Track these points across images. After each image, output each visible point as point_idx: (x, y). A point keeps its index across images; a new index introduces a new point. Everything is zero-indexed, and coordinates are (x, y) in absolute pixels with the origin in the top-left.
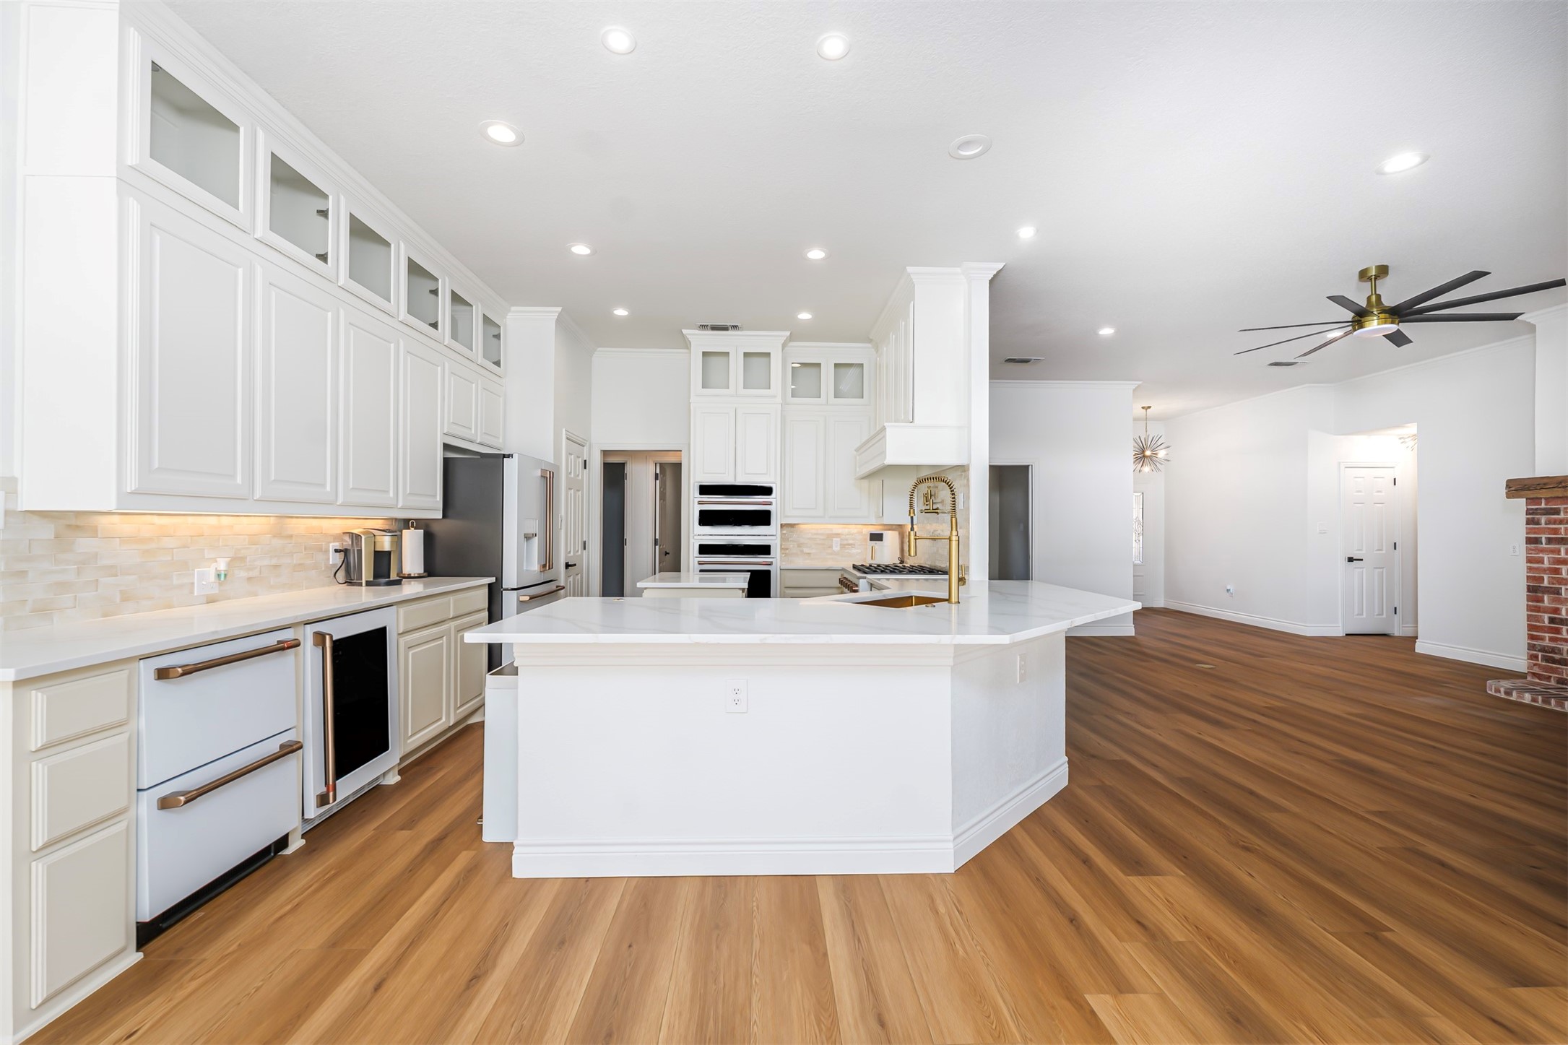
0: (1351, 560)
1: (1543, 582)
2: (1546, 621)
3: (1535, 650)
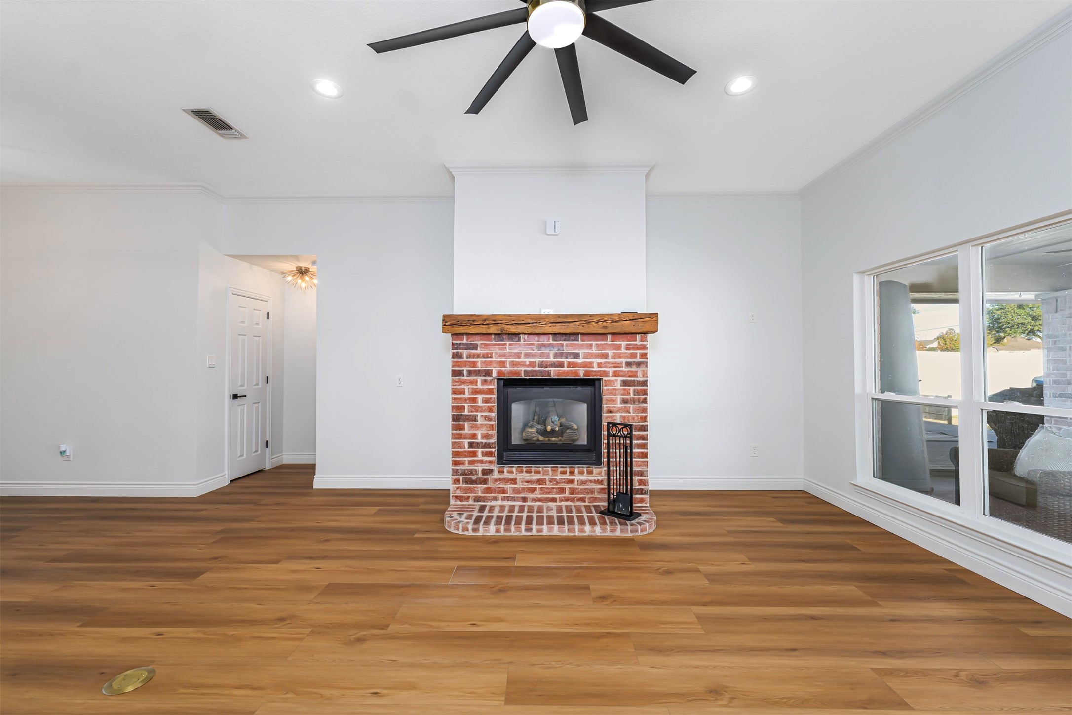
0: (235, 397)
1: (464, 412)
2: (467, 446)
3: (458, 475)
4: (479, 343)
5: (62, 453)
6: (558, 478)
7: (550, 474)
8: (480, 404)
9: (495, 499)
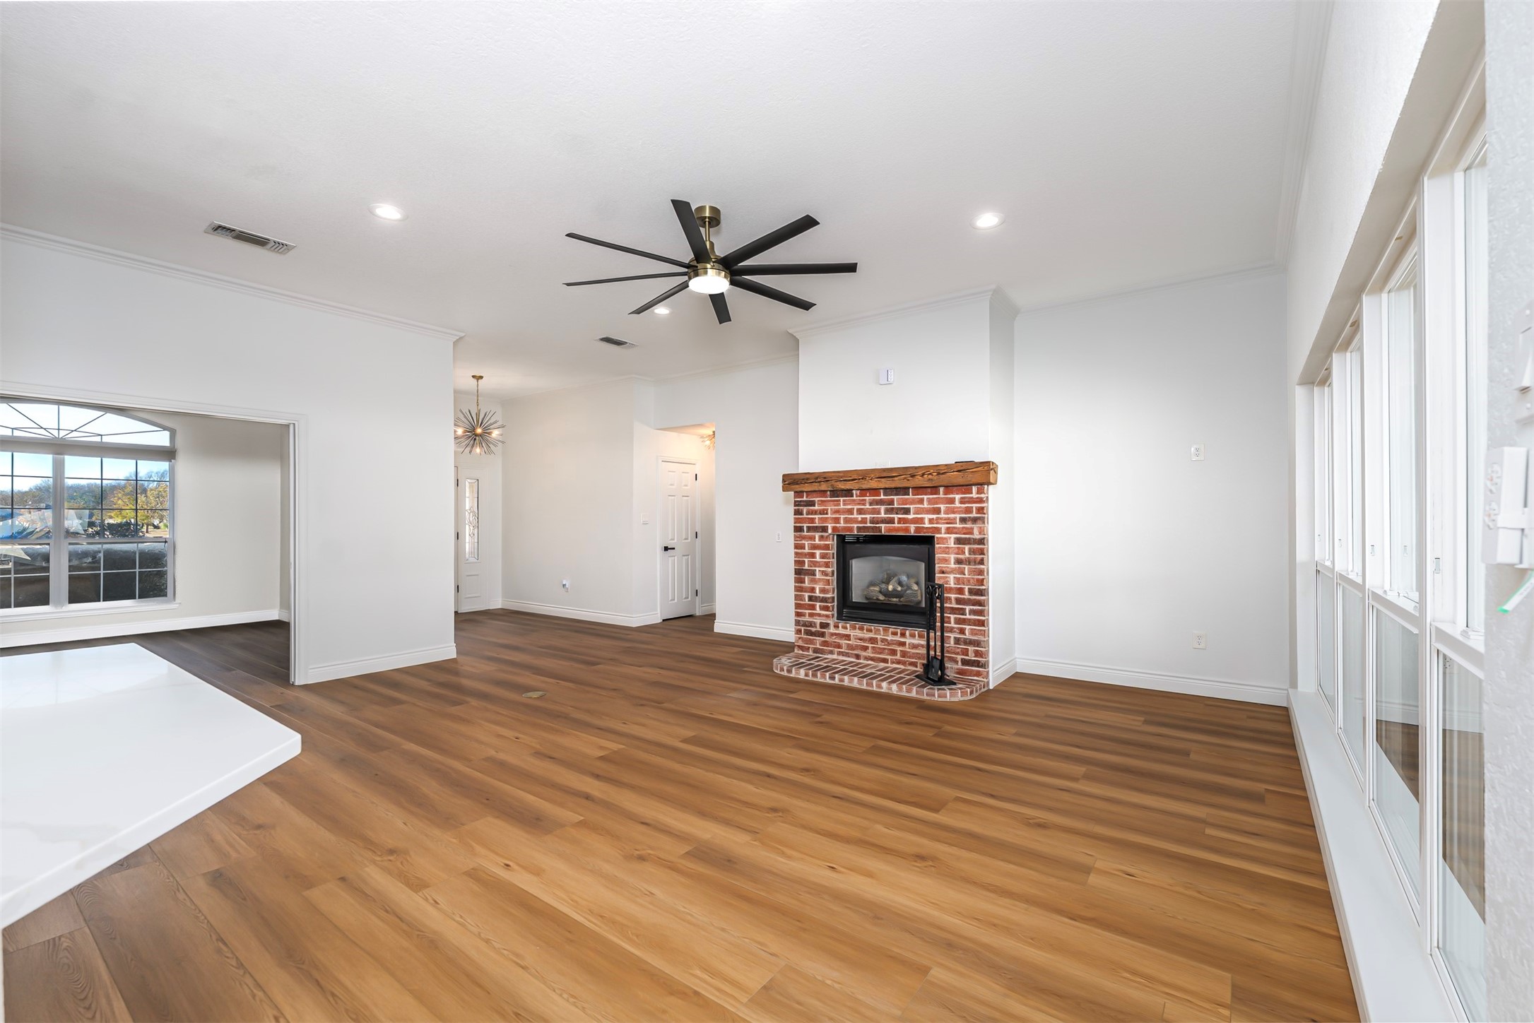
0: (666, 549)
1: (804, 566)
2: (807, 599)
3: (800, 626)
4: (816, 499)
5: (564, 585)
6: (889, 638)
7: (883, 633)
8: (818, 559)
9: (831, 652)
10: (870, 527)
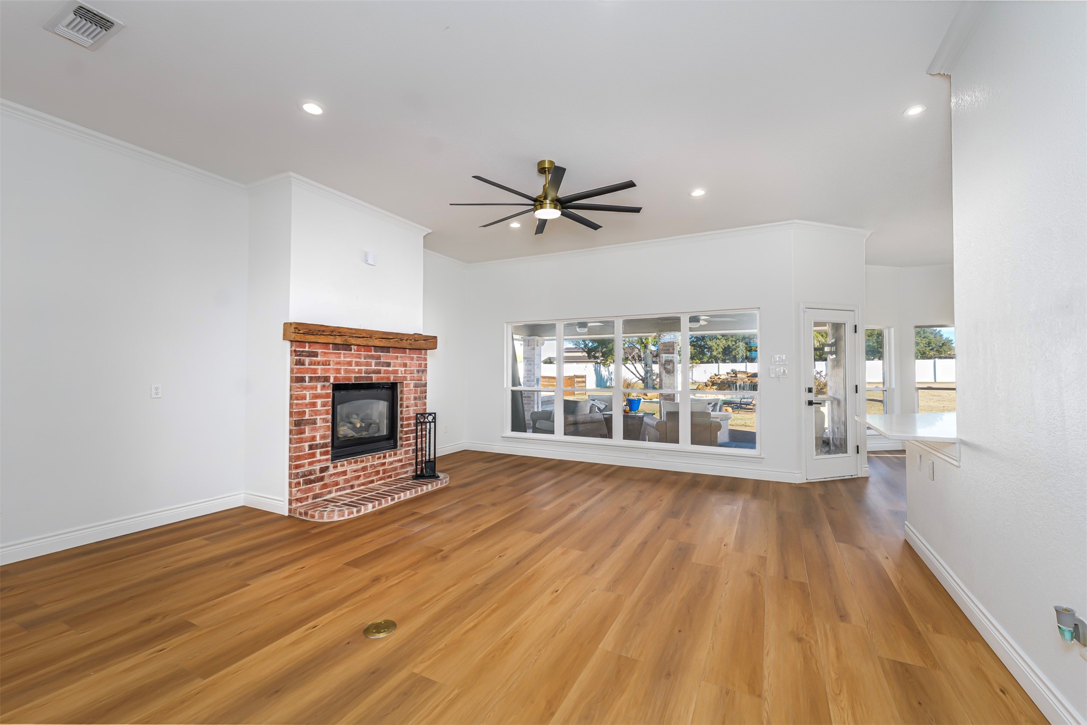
1: (305, 416)
2: (307, 449)
3: (299, 478)
4: (320, 351)
6: (375, 463)
7: (370, 461)
8: (319, 407)
9: (330, 492)
10: (364, 376)
